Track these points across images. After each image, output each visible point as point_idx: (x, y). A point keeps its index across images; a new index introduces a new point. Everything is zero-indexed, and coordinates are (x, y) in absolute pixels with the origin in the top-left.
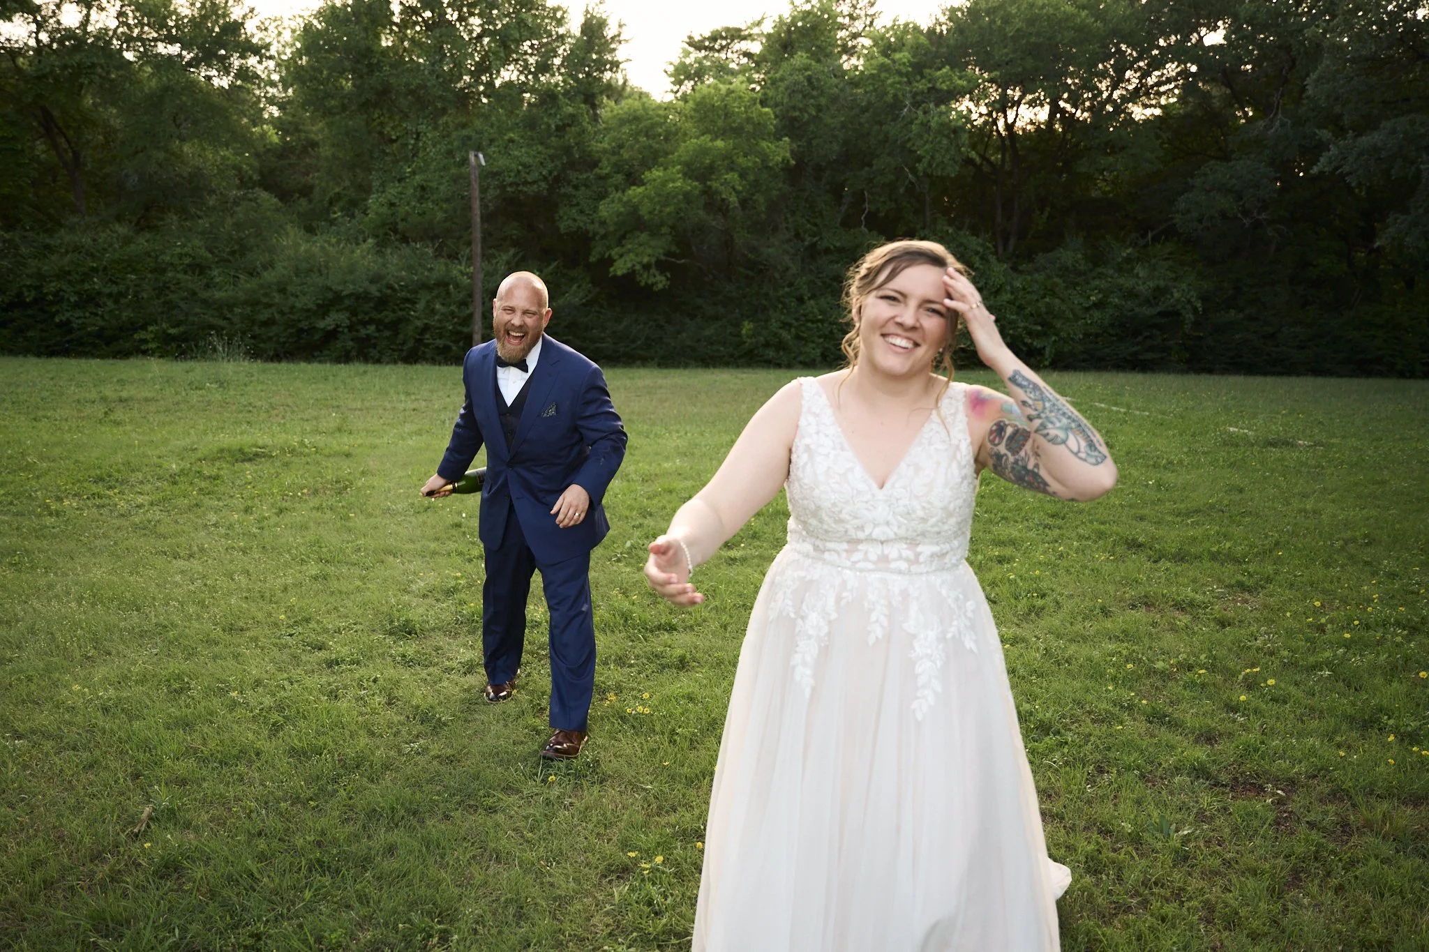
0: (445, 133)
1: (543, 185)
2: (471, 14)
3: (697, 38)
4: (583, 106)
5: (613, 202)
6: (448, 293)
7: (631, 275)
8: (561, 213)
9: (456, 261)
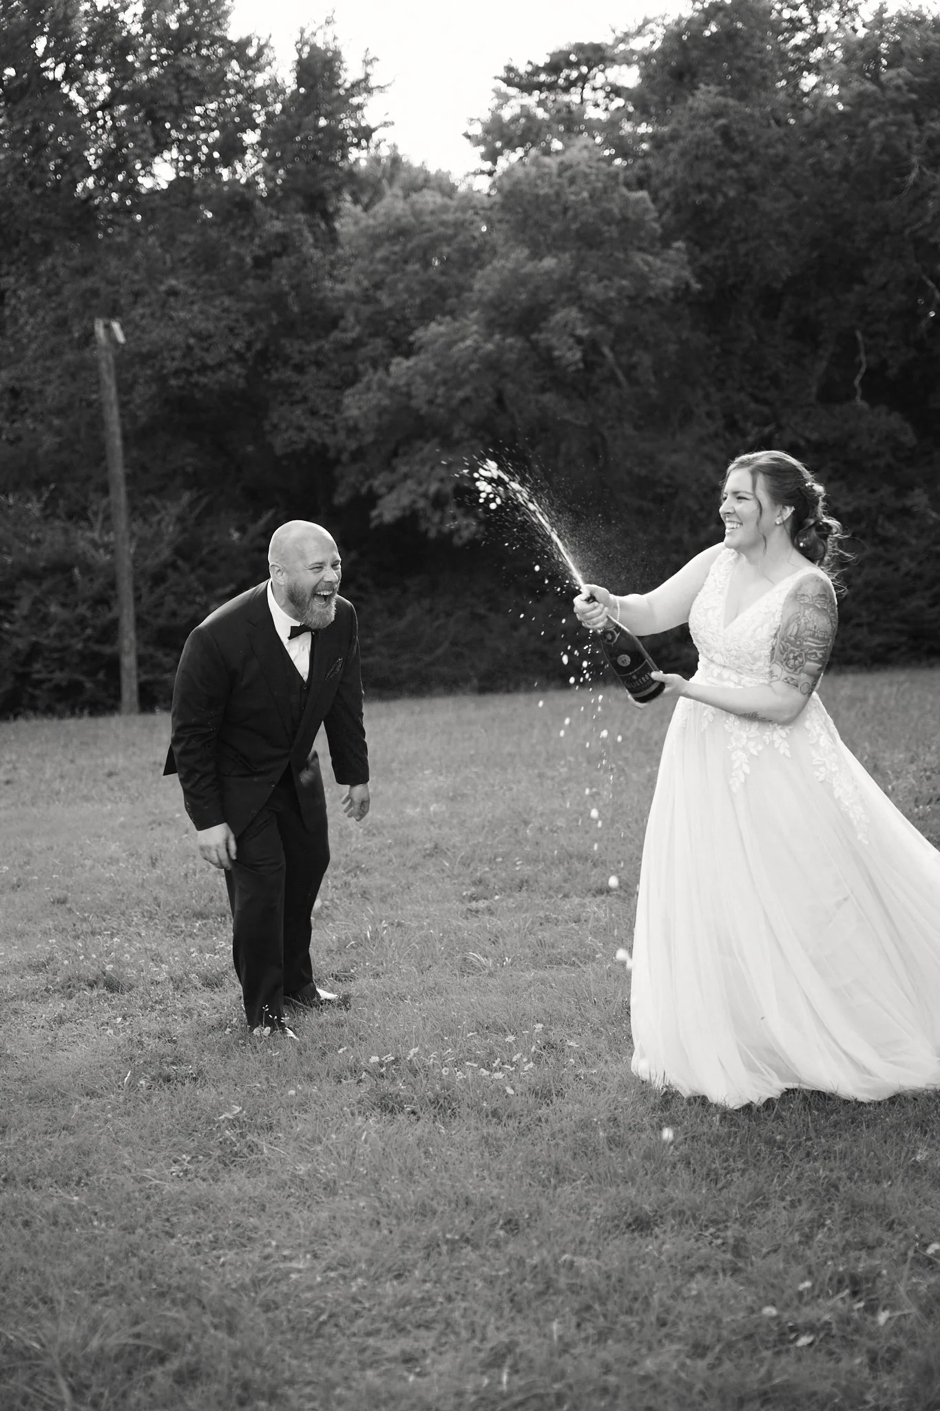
0: (52, 286)
1: (237, 369)
2: (91, 66)
3: (523, 68)
4: (301, 217)
5: (368, 389)
6: (72, 584)
7: (410, 520)
8: (274, 417)
9: (83, 524)
